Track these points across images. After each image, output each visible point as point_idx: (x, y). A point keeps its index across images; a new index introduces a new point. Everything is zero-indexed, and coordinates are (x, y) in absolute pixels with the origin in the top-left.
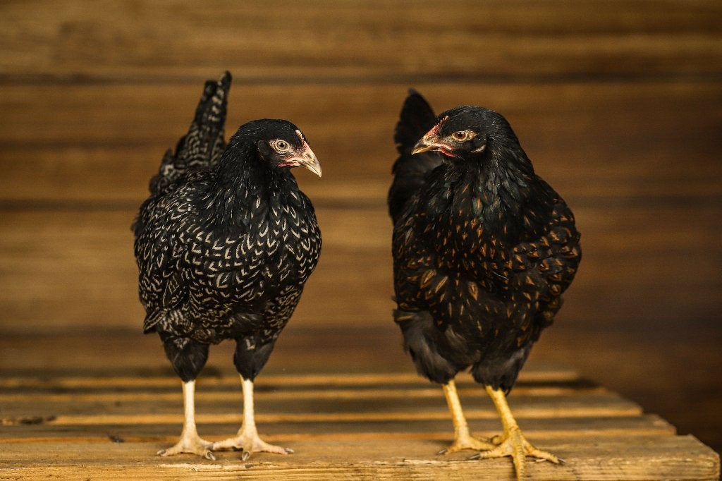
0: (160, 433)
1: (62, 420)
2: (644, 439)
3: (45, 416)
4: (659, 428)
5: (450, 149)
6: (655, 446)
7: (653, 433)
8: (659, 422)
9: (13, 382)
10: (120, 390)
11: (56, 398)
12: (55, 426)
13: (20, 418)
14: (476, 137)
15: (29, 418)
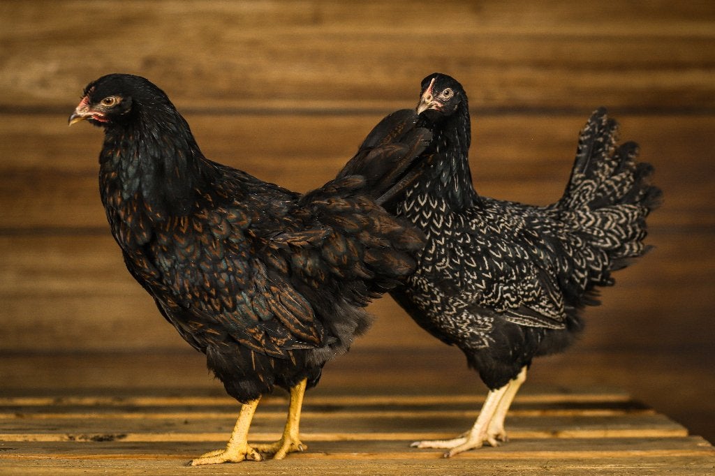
1: (132, 438)
2: (687, 460)
3: (115, 433)
4: (703, 448)
5: (102, 115)
6: (698, 466)
7: (697, 453)
8: (703, 443)
9: (89, 401)
10: (190, 409)
11: (127, 416)
12: (125, 443)
13: (93, 435)
14: (123, 100)
15: (101, 435)
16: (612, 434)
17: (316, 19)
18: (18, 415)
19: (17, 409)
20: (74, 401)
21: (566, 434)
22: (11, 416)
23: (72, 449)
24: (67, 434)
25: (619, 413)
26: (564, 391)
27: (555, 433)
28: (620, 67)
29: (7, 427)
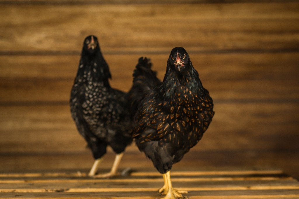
0: (109, 196)
1: (72, 190)
3: (65, 188)
9: (56, 175)
11: (71, 181)
12: (68, 193)
13: (55, 189)
15: (59, 189)
16: (273, 188)
17: (152, 14)
18: (26, 181)
19: (25, 179)
20: (49, 174)
21: (254, 188)
22: (22, 182)
23: (46, 195)
24: (45, 189)
25: (277, 179)
26: (255, 169)
27: (249, 187)
28: (280, 32)
29: (21, 186)
